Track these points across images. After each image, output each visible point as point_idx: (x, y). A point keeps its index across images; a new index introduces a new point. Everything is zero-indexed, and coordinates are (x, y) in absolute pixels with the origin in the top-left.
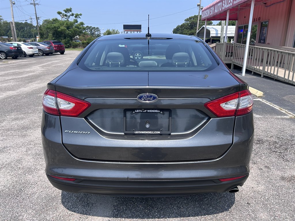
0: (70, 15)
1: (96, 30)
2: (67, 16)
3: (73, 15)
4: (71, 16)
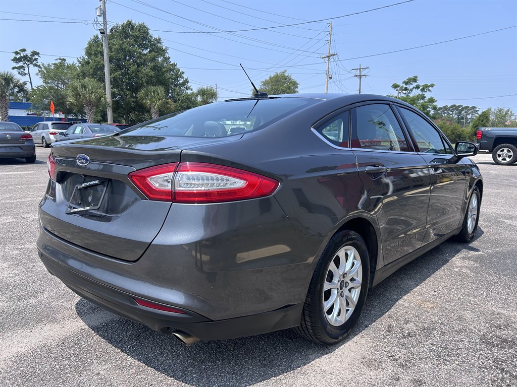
0: (414, 88)
1: (469, 112)
2: (408, 90)
3: (418, 87)
4: (414, 90)
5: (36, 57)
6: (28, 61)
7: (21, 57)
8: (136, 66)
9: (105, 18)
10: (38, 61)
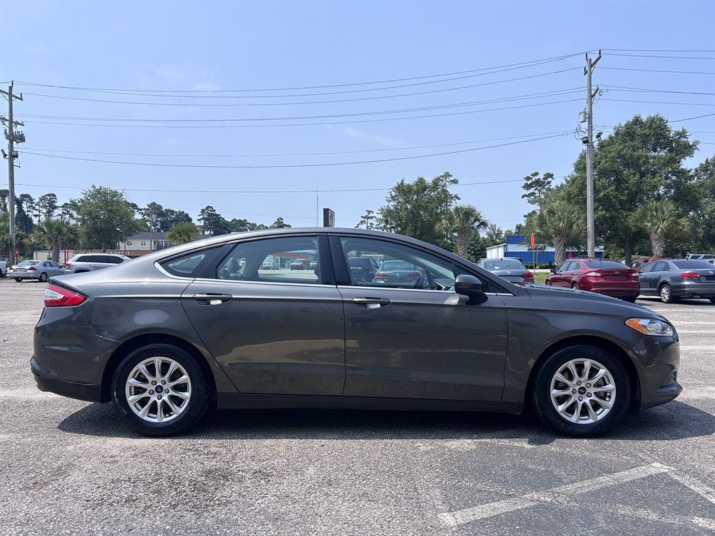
5: (549, 179)
6: (540, 186)
7: (533, 183)
8: (638, 176)
9: (590, 123)
10: (551, 184)
